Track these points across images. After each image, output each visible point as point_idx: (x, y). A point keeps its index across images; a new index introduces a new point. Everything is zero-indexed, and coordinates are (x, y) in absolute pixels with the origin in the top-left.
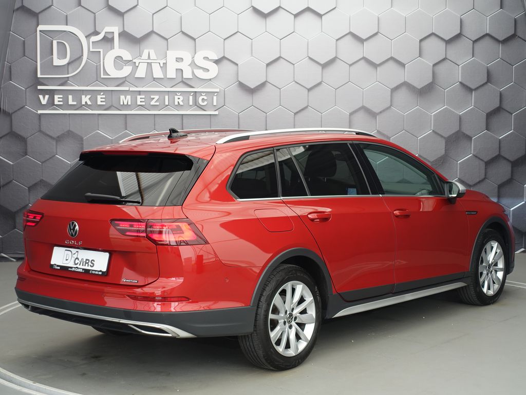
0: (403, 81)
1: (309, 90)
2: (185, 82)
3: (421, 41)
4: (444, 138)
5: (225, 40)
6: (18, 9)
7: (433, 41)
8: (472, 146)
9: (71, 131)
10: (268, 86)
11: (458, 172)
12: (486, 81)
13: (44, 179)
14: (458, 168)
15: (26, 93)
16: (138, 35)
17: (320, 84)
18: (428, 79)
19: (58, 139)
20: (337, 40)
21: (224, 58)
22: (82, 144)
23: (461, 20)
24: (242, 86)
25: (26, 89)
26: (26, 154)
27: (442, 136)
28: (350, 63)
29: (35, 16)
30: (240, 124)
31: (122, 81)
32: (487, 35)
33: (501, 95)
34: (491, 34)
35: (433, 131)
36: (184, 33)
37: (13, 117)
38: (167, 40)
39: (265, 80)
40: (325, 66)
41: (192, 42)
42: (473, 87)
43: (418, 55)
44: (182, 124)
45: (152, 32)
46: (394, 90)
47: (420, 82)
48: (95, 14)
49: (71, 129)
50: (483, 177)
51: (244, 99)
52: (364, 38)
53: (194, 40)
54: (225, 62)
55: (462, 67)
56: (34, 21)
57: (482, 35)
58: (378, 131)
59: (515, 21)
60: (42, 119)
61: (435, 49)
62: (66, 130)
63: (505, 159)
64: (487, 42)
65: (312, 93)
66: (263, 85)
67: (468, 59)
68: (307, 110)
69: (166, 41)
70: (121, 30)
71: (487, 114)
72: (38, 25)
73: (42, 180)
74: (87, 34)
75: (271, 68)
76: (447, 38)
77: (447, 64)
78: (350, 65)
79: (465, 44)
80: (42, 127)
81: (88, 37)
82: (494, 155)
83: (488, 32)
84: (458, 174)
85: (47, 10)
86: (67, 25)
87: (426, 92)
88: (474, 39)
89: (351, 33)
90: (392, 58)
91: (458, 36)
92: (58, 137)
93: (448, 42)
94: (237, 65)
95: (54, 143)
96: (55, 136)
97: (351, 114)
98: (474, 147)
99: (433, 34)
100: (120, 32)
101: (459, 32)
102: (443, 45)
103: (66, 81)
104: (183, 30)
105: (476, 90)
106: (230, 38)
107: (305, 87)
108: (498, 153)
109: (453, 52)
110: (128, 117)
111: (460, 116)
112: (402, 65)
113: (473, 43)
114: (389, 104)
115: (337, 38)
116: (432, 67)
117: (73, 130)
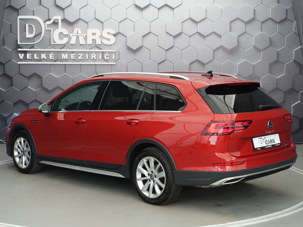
0: (220, 45)
1: (166, 50)
2: (97, 47)
3: (231, 22)
5: (119, 23)
6: (8, 7)
7: (238, 22)
9: (36, 73)
10: (143, 48)
12: (269, 45)
13: (22, 99)
15: (12, 53)
16: (72, 21)
17: (172, 47)
18: (235, 44)
19: (29, 78)
20: (182, 22)
21: (119, 33)
22: (42, 80)
23: (254, 11)
24: (129, 48)
25: (12, 50)
26: (12, 86)
28: (190, 35)
29: (17, 11)
30: (128, 69)
31: (63, 46)
32: (270, 19)
33: (278, 53)
34: (272, 18)
35: (238, 74)
36: (97, 19)
37: (5, 66)
38: (87, 23)
39: (142, 45)
40: (175, 37)
41: (101, 24)
42: (261, 49)
43: (229, 31)
44: (96, 70)
45: (80, 19)
46: (215, 51)
47: (230, 46)
48: (49, 9)
51: (130, 56)
52: (198, 21)
53: (103, 23)
54: (120, 35)
55: (255, 37)
56: (16, 13)
57: (267, 18)
59: (287, 10)
60: (21, 67)
61: (239, 27)
62: (33, 73)
63: (280, 90)
64: (270, 23)
65: (168, 52)
66: (140, 48)
67: (259, 33)
68: (165, 62)
69: (87, 24)
70: (63, 18)
71: (270, 64)
72: (18, 15)
73: (21, 100)
74: (45, 20)
75: (145, 38)
76: (246, 20)
77: (246, 36)
78: (190, 37)
79: (257, 24)
80: (20, 71)
81: (45, 22)
82: (274, 88)
83: (270, 17)
85: (21, 9)
86: (34, 15)
87: (233, 52)
88: (262, 21)
89: (190, 18)
90: (214, 33)
91: (253, 20)
92: (29, 77)
93: (247, 23)
94: (126, 37)
95: (27, 80)
96: (27, 76)
97: (190, 64)
99: (238, 19)
100: (62, 19)
101: (253, 17)
102: (244, 25)
103: (33, 46)
104: (96, 18)
105: (263, 50)
106: (122, 22)
107: (164, 49)
108: (276, 87)
109: (250, 29)
110: (66, 65)
111: (254, 65)
112: (220, 36)
113: (261, 23)
114: (212, 59)
115: (182, 21)
116: (237, 38)
117: (37, 72)
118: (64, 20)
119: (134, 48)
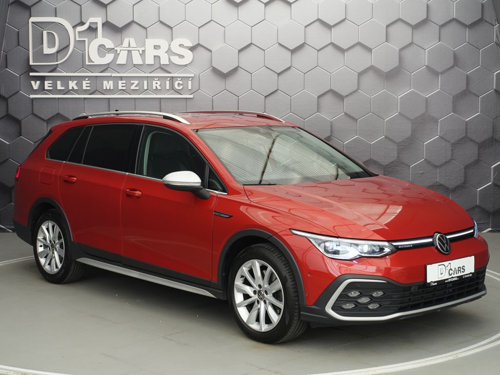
0: (370, 65)
1: (279, 74)
2: (162, 68)
3: (388, 26)
4: (411, 120)
5: (199, 28)
6: (13, 3)
7: (399, 26)
8: (439, 128)
9: (60, 114)
10: (240, 71)
11: (425, 153)
12: (452, 64)
14: (425, 150)
15: (20, 79)
16: (120, 25)
17: (289, 68)
18: (395, 63)
19: (48, 121)
20: (306, 27)
21: (199, 45)
23: (427, 5)
24: (216, 71)
25: (20, 76)
26: (20, 134)
27: (408, 119)
28: (318, 49)
29: (28, 8)
30: (214, 107)
31: (106, 68)
32: (454, 19)
33: (468, 77)
34: (457, 19)
35: (399, 113)
36: (161, 22)
37: (9, 101)
38: (146, 29)
39: (237, 65)
40: (293, 51)
41: (169, 31)
42: (439, 70)
43: (385, 40)
44: (161, 107)
45: (133, 22)
46: (360, 74)
47: (386, 67)
48: (81, 6)
49: (60, 112)
50: (449, 157)
51: (217, 84)
52: (332, 24)
53: (171, 28)
54: (200, 49)
55: (428, 51)
56: (27, 14)
57: (449, 20)
58: (345, 113)
59: (483, 5)
60: (34, 103)
61: (402, 34)
62: (55, 113)
63: (472, 140)
64: (454, 27)
65: (281, 77)
66: (235, 70)
67: (435, 44)
68: (276, 93)
69: (145, 31)
70: (105, 21)
71: (453, 97)
72: (30, 17)
74: (74, 25)
75: (243, 53)
76: (414, 23)
77: (413, 49)
78: (318, 51)
79: (433, 29)
80: (34, 110)
81: (75, 27)
82: (461, 137)
83: (454, 17)
84: (425, 155)
85: (35, 5)
86: (56, 17)
87: (391, 76)
88: (441, 23)
89: (319, 20)
90: (359, 44)
91: (425, 22)
92: (49, 119)
93: (415, 27)
94: (211, 51)
95: (45, 124)
96: (46, 118)
97: (319, 97)
98: (440, 129)
99: (399, 20)
101: (425, 17)
102: (409, 30)
103: (55, 69)
104: (160, 20)
105: (442, 73)
106: (204, 26)
107: (275, 72)
108: (465, 135)
109: (420, 37)
110: (111, 100)
111: (427, 99)
112: (369, 50)
113: (440, 28)
114: (356, 88)
115: (306, 25)
116: (398, 52)
117: (62, 112)
118: (107, 25)
119: (225, 71)
